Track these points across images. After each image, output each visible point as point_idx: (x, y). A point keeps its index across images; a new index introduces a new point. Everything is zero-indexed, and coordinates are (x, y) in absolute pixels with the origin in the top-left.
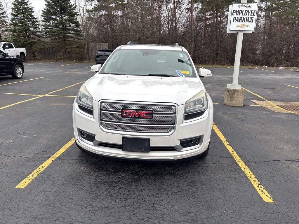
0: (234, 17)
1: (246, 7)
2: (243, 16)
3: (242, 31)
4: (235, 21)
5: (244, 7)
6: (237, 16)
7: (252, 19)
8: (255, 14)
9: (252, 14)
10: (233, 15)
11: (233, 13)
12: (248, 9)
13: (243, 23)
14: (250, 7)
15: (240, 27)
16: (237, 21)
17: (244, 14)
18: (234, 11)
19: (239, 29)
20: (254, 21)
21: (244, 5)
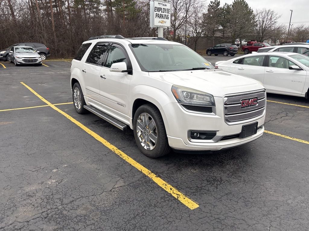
0: (156, 14)
1: (164, 5)
2: (162, 13)
3: (162, 27)
4: (157, 17)
5: (162, 5)
6: (158, 13)
7: (168, 16)
8: (169, 12)
9: (168, 12)
10: (155, 11)
11: (155, 9)
12: (165, 7)
13: (163, 19)
14: (166, 5)
15: (160, 22)
16: (158, 17)
17: (162, 11)
18: (155, 7)
19: (160, 24)
20: (170, 18)
21: (162, 3)
